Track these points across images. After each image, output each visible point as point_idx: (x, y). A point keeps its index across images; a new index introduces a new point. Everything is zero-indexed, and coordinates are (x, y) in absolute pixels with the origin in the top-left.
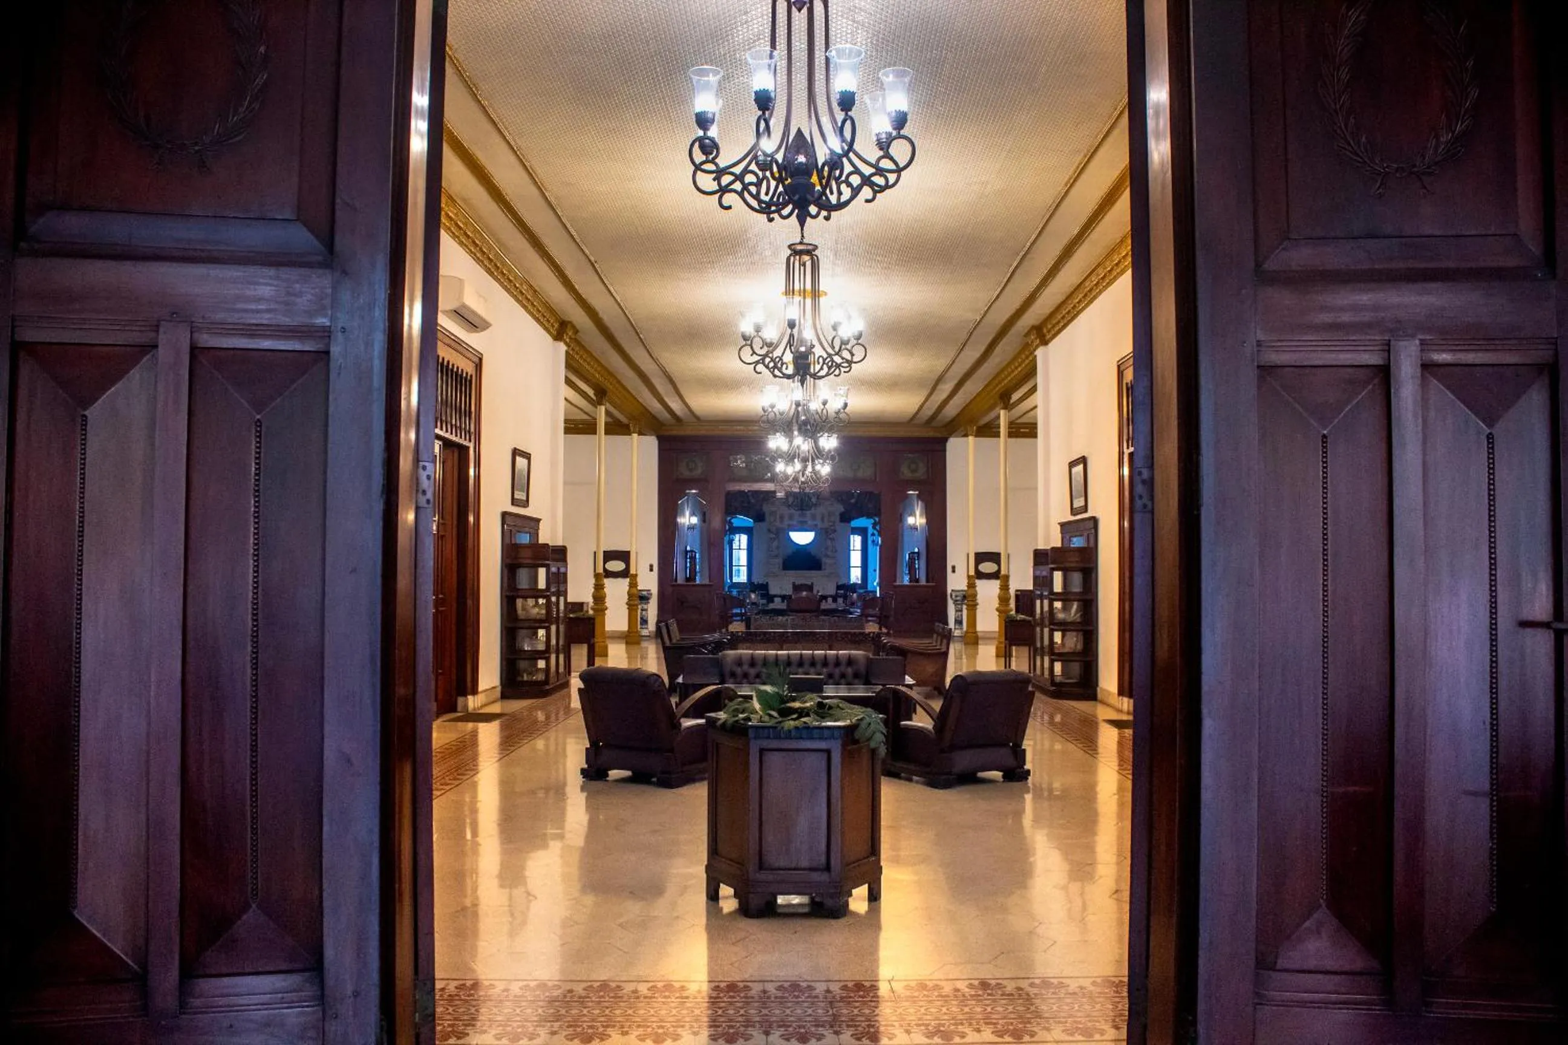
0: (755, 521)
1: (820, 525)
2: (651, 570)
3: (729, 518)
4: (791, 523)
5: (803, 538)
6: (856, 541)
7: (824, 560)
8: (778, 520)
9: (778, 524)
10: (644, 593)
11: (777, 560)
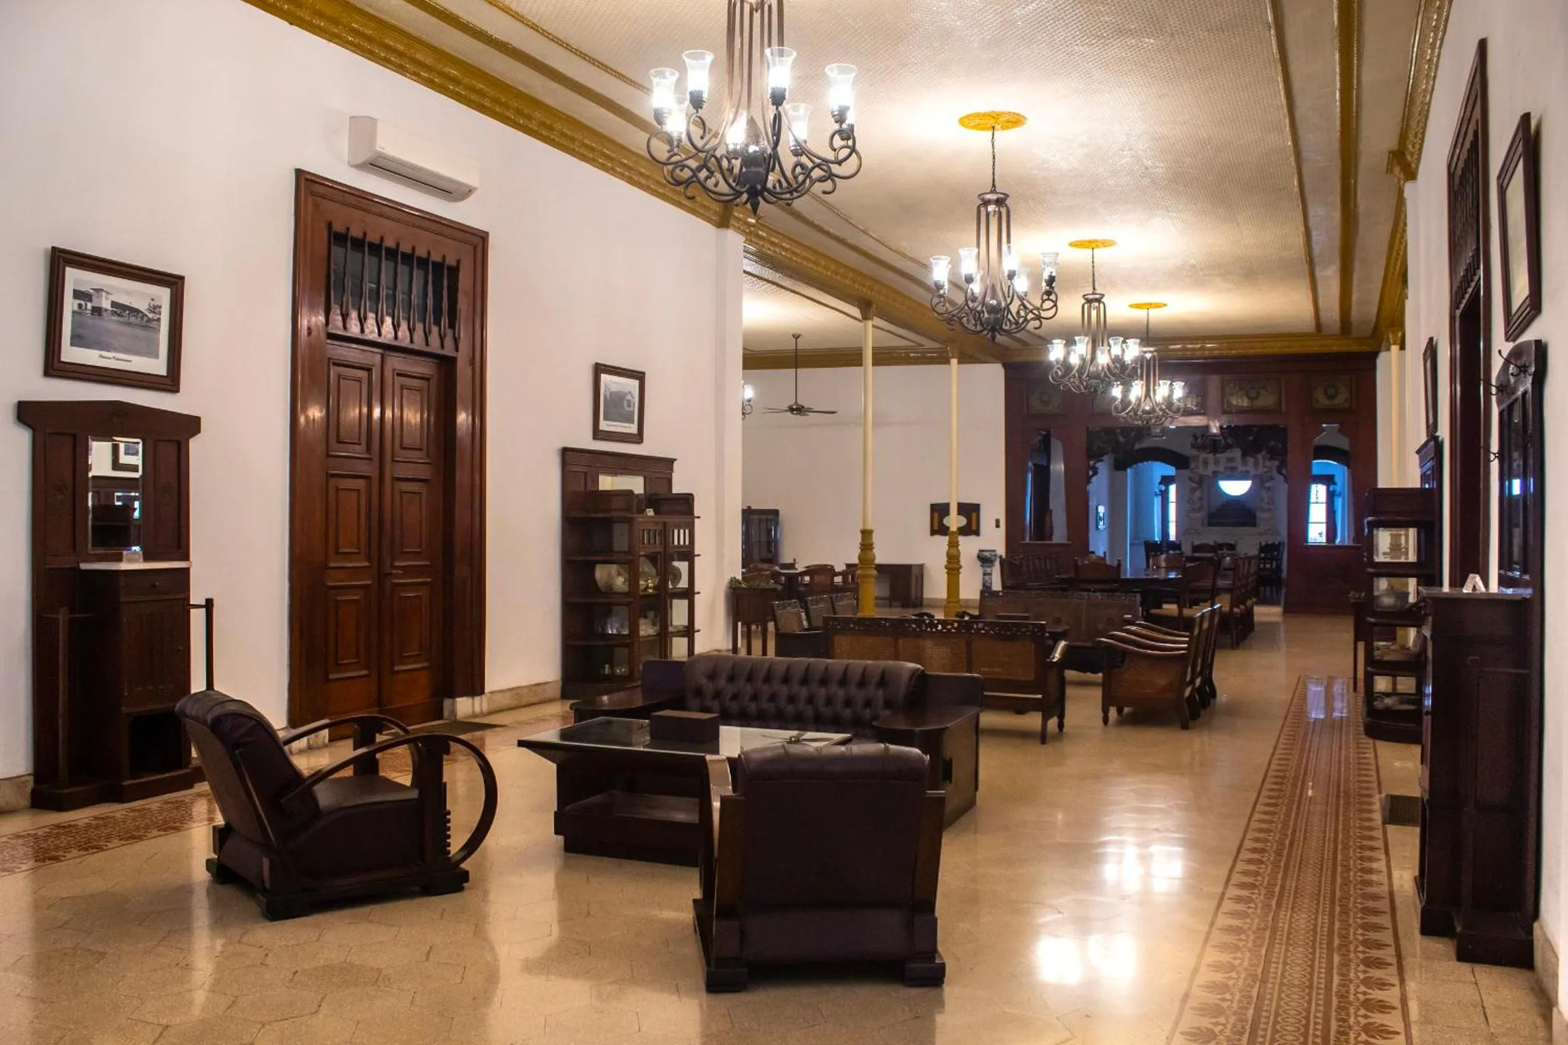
0: (1177, 468)
1: (1253, 472)
2: (998, 526)
3: (1092, 463)
4: (1216, 469)
5: (1235, 488)
6: (1318, 492)
7: (1260, 515)
8: (1200, 465)
9: (1201, 471)
10: (987, 554)
11: (1199, 515)
